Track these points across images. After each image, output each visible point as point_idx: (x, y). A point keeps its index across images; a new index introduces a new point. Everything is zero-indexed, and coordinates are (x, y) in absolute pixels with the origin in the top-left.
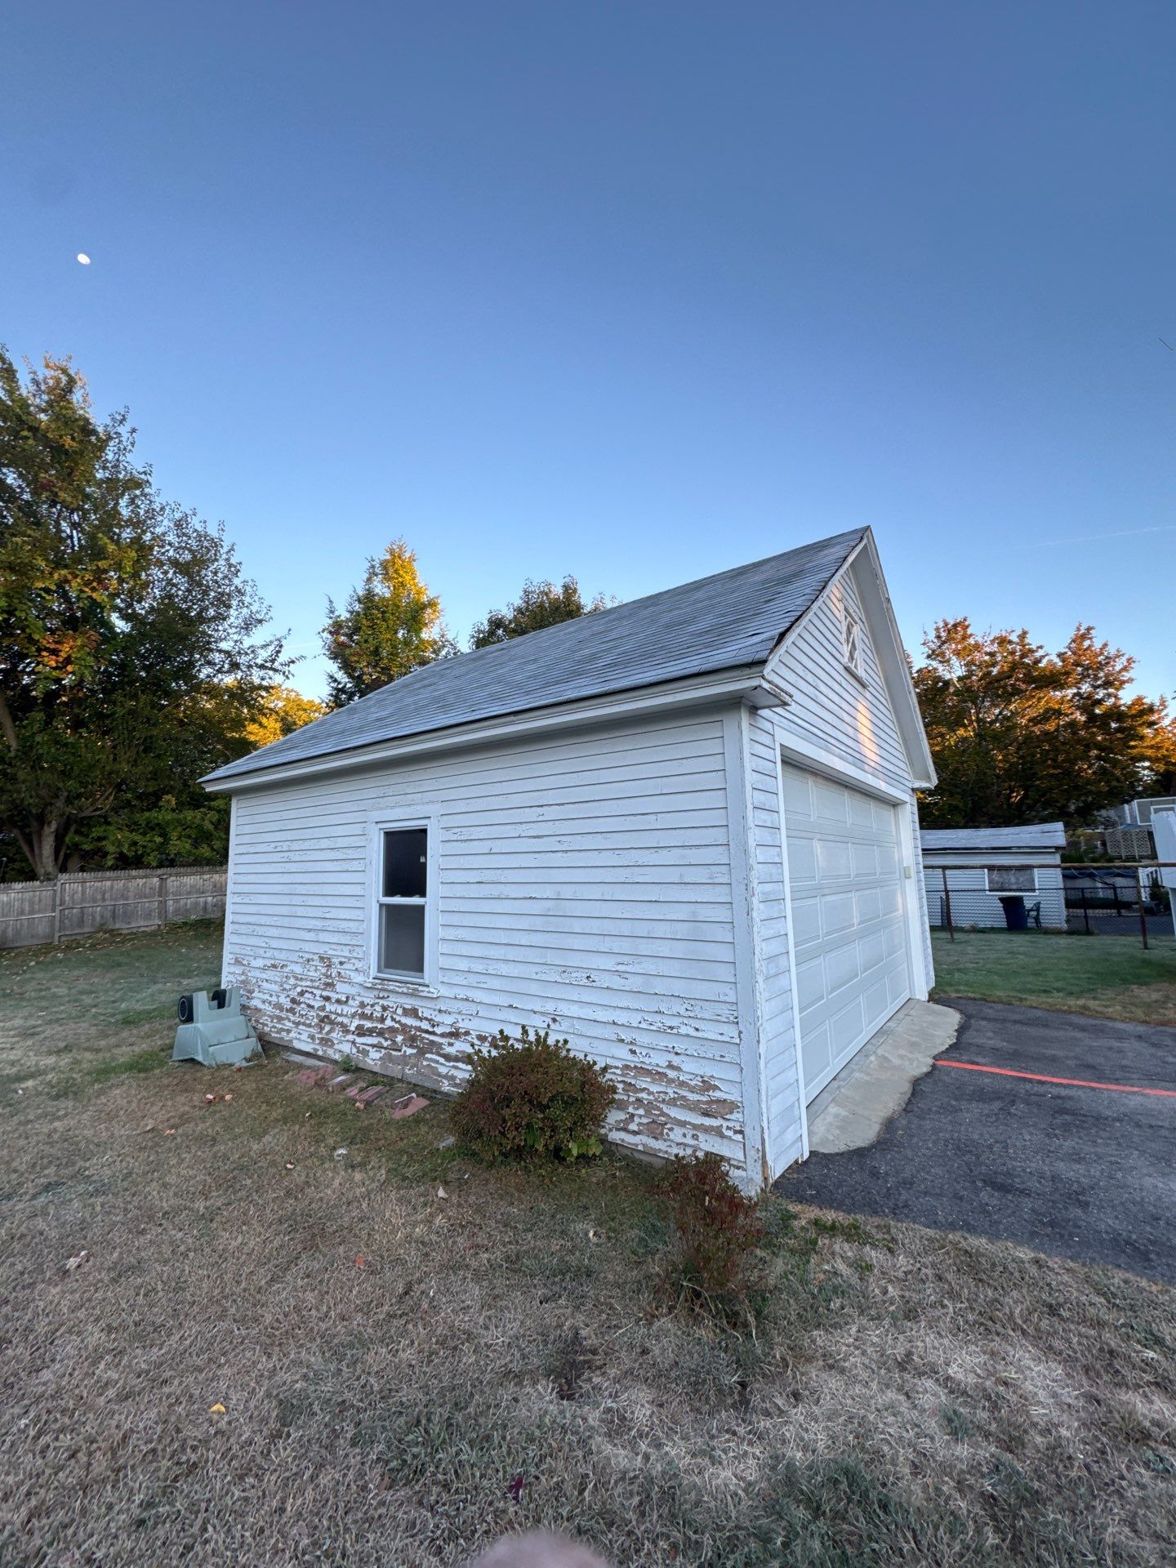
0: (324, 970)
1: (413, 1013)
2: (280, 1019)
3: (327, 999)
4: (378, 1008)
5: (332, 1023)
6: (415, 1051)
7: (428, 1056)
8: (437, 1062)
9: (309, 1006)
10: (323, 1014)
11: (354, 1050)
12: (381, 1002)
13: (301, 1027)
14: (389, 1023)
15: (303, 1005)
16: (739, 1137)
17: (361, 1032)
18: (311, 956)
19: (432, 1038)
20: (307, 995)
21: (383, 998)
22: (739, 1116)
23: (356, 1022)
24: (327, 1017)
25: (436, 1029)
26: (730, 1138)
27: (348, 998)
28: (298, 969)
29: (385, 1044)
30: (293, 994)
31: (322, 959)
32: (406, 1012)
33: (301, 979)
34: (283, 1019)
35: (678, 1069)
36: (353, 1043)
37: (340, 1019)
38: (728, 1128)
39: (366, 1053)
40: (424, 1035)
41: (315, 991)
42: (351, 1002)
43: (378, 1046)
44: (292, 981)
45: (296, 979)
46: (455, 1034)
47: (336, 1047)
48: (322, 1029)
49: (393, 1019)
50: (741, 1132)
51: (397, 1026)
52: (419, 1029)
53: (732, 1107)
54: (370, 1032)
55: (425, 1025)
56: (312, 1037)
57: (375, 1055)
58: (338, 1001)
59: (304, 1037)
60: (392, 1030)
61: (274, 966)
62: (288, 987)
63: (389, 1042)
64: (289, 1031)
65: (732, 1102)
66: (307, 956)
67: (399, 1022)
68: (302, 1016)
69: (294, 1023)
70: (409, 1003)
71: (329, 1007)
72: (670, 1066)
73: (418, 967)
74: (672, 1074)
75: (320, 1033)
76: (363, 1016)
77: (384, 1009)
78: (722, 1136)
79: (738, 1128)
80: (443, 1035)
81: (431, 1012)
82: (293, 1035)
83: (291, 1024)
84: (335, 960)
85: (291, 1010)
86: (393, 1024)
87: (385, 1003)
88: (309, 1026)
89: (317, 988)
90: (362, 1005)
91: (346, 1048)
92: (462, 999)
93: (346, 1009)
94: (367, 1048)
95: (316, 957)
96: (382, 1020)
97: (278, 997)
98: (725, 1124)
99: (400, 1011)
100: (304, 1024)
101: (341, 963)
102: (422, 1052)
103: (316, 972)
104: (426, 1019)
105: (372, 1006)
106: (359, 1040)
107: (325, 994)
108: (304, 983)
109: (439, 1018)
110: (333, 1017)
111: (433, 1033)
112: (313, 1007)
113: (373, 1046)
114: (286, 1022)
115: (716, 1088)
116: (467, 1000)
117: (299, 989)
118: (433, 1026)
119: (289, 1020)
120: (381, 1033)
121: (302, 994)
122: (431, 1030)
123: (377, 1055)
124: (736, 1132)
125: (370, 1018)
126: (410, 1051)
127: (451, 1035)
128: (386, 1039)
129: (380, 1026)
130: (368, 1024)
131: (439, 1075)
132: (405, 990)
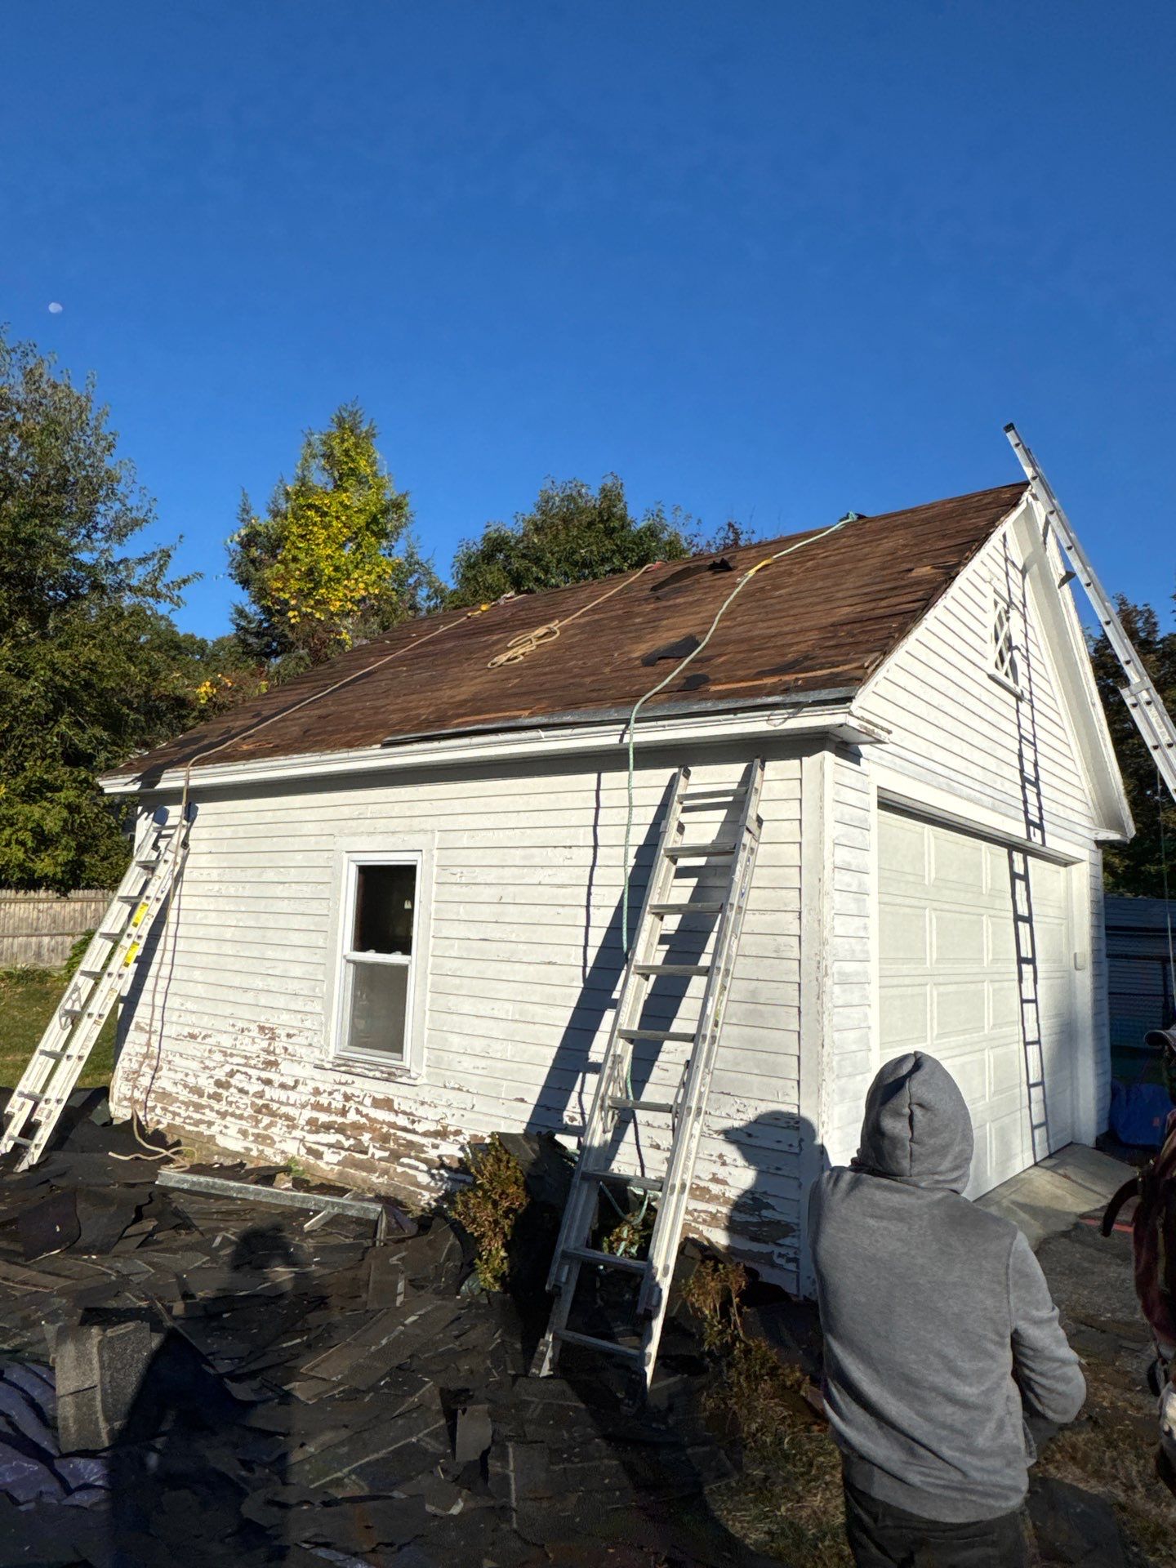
0: (265, 1044)
1: (386, 1104)
2: (198, 1107)
3: (268, 1082)
4: (339, 1096)
5: (273, 1114)
6: (386, 1154)
7: (405, 1160)
8: (416, 1168)
9: (241, 1091)
10: (260, 1102)
11: (303, 1151)
12: (343, 1089)
13: (229, 1118)
14: (352, 1117)
15: (232, 1090)
16: (792, 1266)
17: (315, 1126)
18: (245, 1025)
19: (410, 1137)
20: (238, 1076)
21: (346, 1084)
22: (795, 1240)
23: (308, 1114)
24: (266, 1106)
25: (416, 1126)
26: (781, 1267)
27: (297, 1082)
28: (226, 1041)
29: (347, 1144)
30: (220, 1074)
31: (262, 1029)
32: (377, 1104)
33: (232, 1055)
34: (203, 1107)
35: (724, 1182)
36: (302, 1140)
37: (284, 1110)
38: (780, 1255)
39: (318, 1155)
40: (399, 1133)
41: (250, 1071)
42: (300, 1088)
43: (337, 1146)
44: (218, 1057)
45: (225, 1054)
46: (442, 1134)
47: (277, 1145)
48: (258, 1122)
49: (358, 1112)
50: (795, 1260)
51: (363, 1120)
52: (393, 1125)
53: (787, 1229)
54: (327, 1127)
55: (402, 1121)
56: (244, 1133)
57: (330, 1157)
58: (283, 1086)
59: (233, 1131)
60: (356, 1126)
61: (193, 1036)
62: (211, 1064)
63: (352, 1142)
64: (210, 1124)
65: (787, 1225)
66: (240, 1024)
67: (366, 1116)
68: (230, 1103)
69: (218, 1112)
70: (382, 1090)
71: (270, 1092)
72: (715, 1179)
73: (395, 1044)
74: (716, 1189)
75: (256, 1126)
76: (318, 1107)
77: (347, 1098)
78: (773, 1265)
79: (792, 1255)
80: (425, 1134)
81: (411, 1103)
82: (214, 1130)
83: (214, 1115)
84: (282, 1032)
85: (216, 1097)
86: (358, 1117)
87: (349, 1090)
88: (241, 1117)
89: (254, 1067)
90: (317, 1092)
91: (292, 1148)
92: (453, 1088)
93: (293, 1096)
94: (321, 1148)
95: (254, 1027)
96: (344, 1112)
97: (196, 1076)
98: (777, 1250)
99: (368, 1101)
100: (233, 1115)
101: (289, 1036)
102: (395, 1157)
103: (255, 1046)
104: (404, 1113)
105: (330, 1094)
106: (311, 1138)
107: (265, 1075)
108: (236, 1060)
109: (421, 1112)
110: (275, 1106)
111: (414, 1132)
112: (247, 1093)
113: (330, 1146)
114: (207, 1111)
115: (768, 1206)
116: (459, 1089)
117: (227, 1068)
118: (413, 1122)
119: (212, 1109)
120: (341, 1130)
121: (231, 1074)
122: (410, 1126)
123: (335, 1158)
124: (789, 1260)
125: (327, 1109)
126: (379, 1154)
127: (435, 1134)
128: (348, 1138)
129: (340, 1120)
130: (323, 1118)
131: (418, 1185)
132: (378, 1074)
